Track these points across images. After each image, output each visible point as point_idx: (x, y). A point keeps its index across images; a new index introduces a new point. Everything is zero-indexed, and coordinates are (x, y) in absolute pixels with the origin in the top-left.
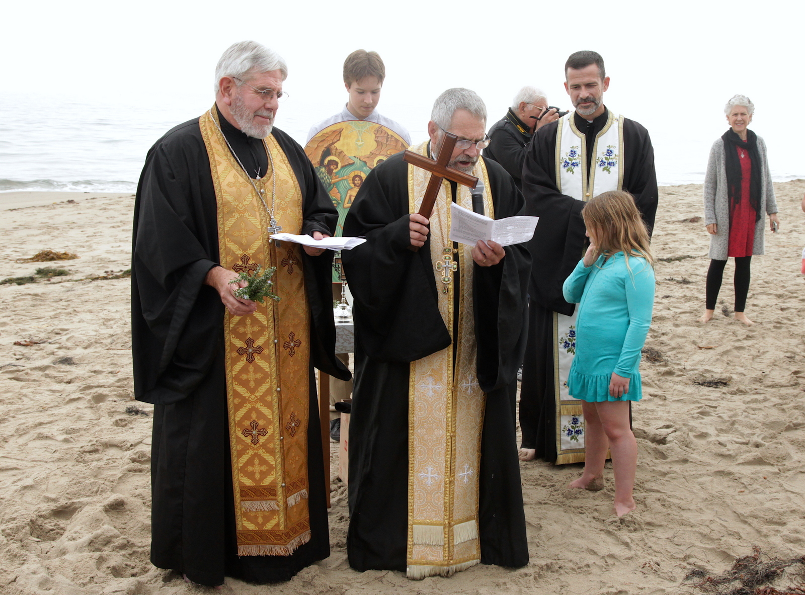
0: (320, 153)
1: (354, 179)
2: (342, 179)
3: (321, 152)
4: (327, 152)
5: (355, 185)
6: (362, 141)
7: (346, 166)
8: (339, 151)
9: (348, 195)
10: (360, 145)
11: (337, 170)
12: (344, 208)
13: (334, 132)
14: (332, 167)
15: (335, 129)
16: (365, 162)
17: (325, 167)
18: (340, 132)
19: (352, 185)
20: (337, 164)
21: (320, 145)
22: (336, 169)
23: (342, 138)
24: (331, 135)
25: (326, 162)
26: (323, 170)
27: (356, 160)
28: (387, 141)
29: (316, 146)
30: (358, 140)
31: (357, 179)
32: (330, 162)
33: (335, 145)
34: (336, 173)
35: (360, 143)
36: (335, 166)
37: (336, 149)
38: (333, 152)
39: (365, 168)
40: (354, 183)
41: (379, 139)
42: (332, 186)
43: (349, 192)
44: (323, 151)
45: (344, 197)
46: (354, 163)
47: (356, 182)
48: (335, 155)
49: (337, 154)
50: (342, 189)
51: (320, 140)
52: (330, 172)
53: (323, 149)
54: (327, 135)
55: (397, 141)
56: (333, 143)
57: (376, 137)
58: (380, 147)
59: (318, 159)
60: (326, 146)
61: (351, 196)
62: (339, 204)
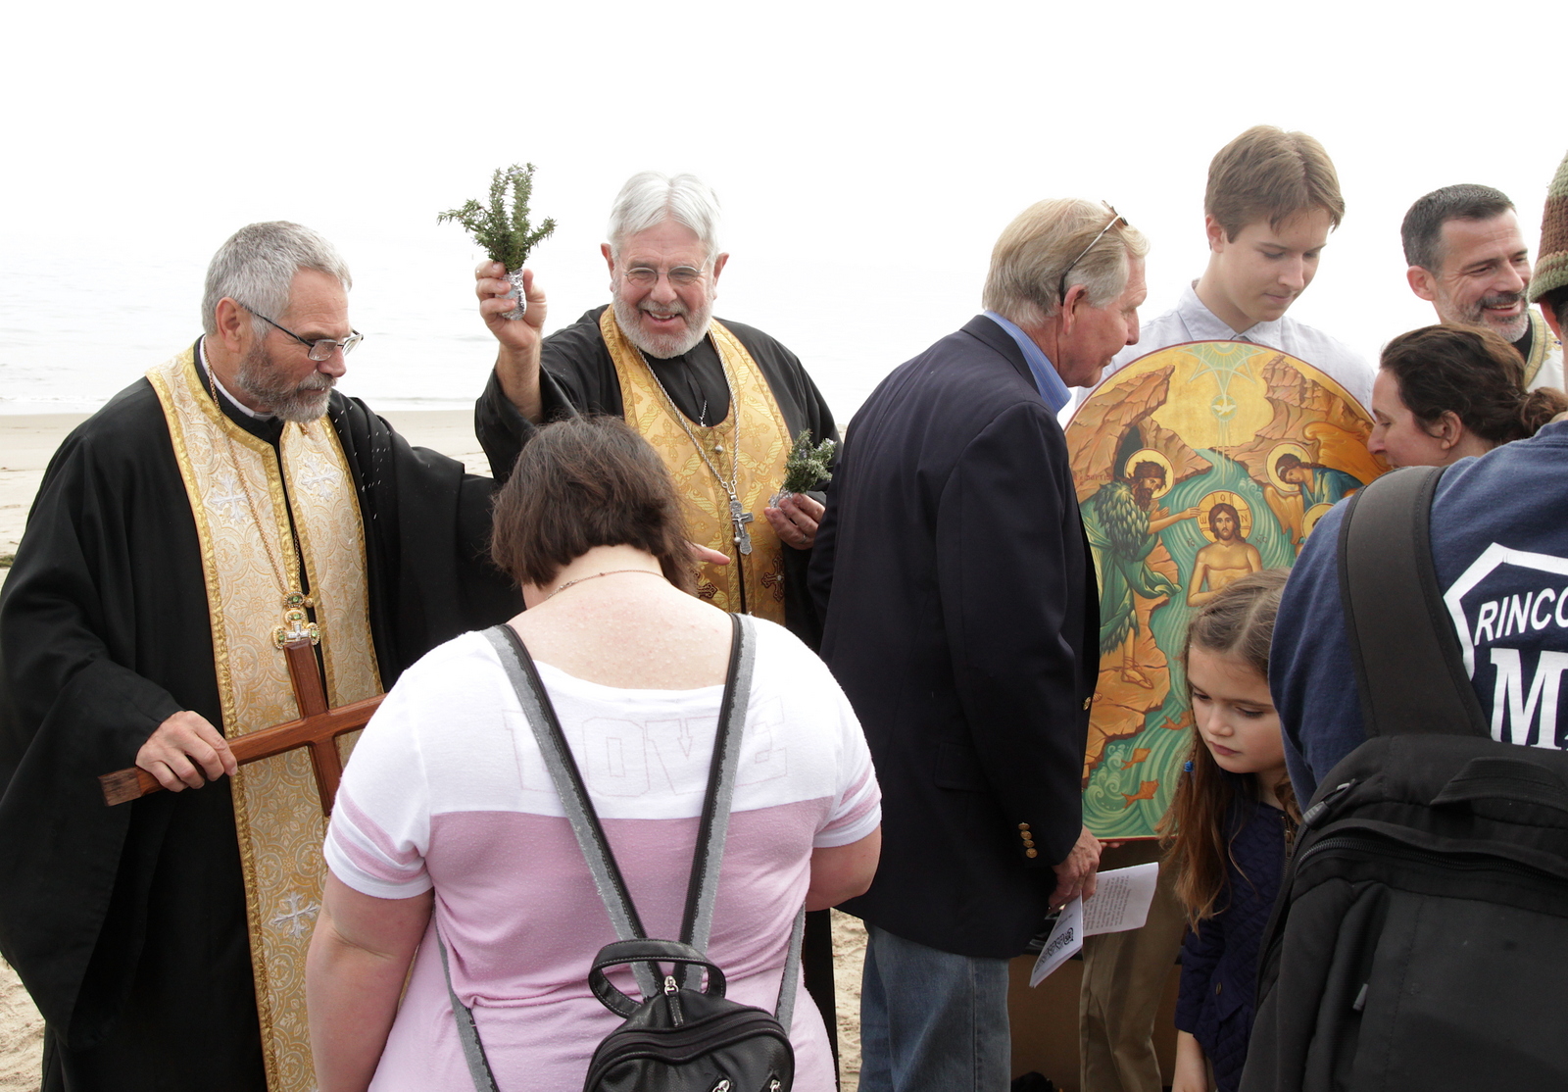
0: (1112, 442)
1: (1213, 520)
2: (1181, 519)
3: (1115, 441)
4: (1132, 440)
5: (1218, 535)
6: (1230, 403)
7: (1187, 477)
8: (1165, 434)
9: (1200, 565)
10: (1225, 415)
11: (1164, 491)
12: (1188, 604)
13: (1150, 377)
14: (1148, 483)
15: (1152, 369)
16: (1243, 465)
17: (1128, 482)
18: (1167, 379)
19: (1210, 536)
20: (1161, 472)
21: (1110, 417)
22: (1159, 487)
23: (1171, 396)
24: (1141, 388)
25: (1130, 468)
26: (1123, 492)
27: (1216, 460)
28: (1302, 400)
29: (1098, 422)
30: (1218, 401)
31: (1223, 515)
32: (1142, 467)
33: (1154, 416)
34: (1162, 501)
35: (1225, 408)
36: (1157, 481)
37: (1158, 429)
38: (1150, 437)
39: (1242, 483)
40: (1214, 529)
41: (1279, 394)
42: (1151, 540)
43: (1202, 555)
44: (1120, 438)
45: (1187, 572)
46: (1210, 469)
47: (1219, 525)
48: (1156, 448)
49: (1161, 444)
50: (1180, 549)
51: (1110, 403)
52: (1143, 498)
53: (1119, 430)
54: (1129, 389)
55: (1330, 397)
56: (1148, 412)
57: (1270, 388)
58: (1283, 417)
59: (1108, 461)
60: (1127, 419)
61: (1206, 569)
62: (1174, 592)
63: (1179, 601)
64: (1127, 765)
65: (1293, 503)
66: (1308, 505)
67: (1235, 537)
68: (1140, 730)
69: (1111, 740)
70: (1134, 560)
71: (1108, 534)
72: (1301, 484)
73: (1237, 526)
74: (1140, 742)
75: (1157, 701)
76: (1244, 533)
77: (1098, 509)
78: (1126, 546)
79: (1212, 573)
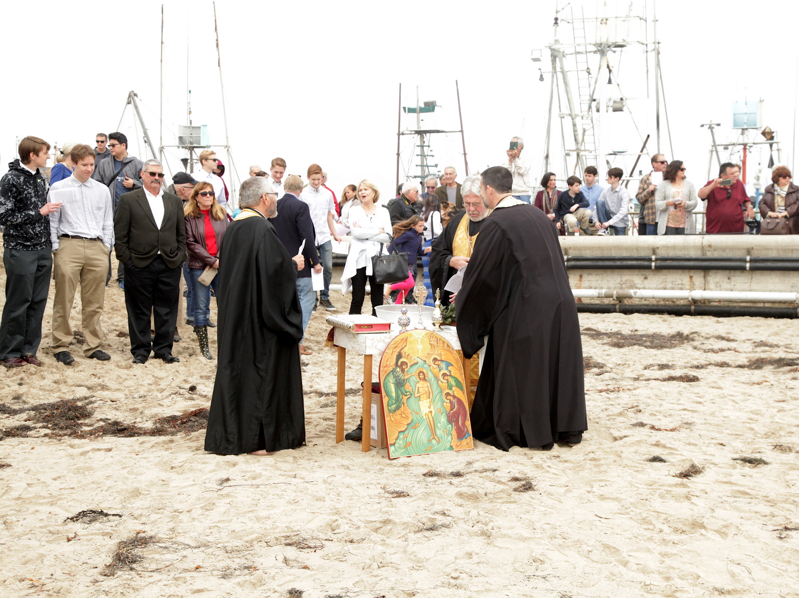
1: (419, 375)
2: (412, 376)
4: (399, 356)
6: (421, 345)
7: (413, 365)
8: (407, 354)
10: (420, 348)
11: (408, 368)
12: (415, 398)
13: (402, 339)
14: (404, 367)
15: (403, 337)
16: (425, 361)
17: (399, 367)
18: (406, 340)
19: (419, 379)
20: (407, 364)
22: (406, 368)
24: (401, 342)
25: (399, 363)
26: (398, 369)
27: (419, 360)
28: (437, 344)
30: (418, 345)
31: (421, 374)
32: (402, 363)
34: (407, 371)
36: (406, 366)
38: (403, 355)
40: (419, 378)
41: (432, 342)
42: (405, 381)
45: (414, 389)
46: (418, 362)
47: (421, 377)
50: (412, 384)
51: (394, 346)
52: (403, 371)
53: (396, 353)
54: (398, 343)
55: (444, 342)
56: (402, 349)
57: (430, 341)
58: (433, 348)
59: (394, 362)
60: (398, 351)
61: (418, 388)
62: (411, 394)
63: (413, 396)
64: (404, 438)
65: (437, 370)
66: (440, 370)
67: (424, 379)
68: (406, 429)
69: (400, 432)
70: (402, 387)
71: (396, 380)
72: (438, 365)
73: (425, 377)
74: (406, 432)
75: (409, 422)
76: (426, 378)
77: (393, 374)
78: (400, 383)
79: (420, 389)
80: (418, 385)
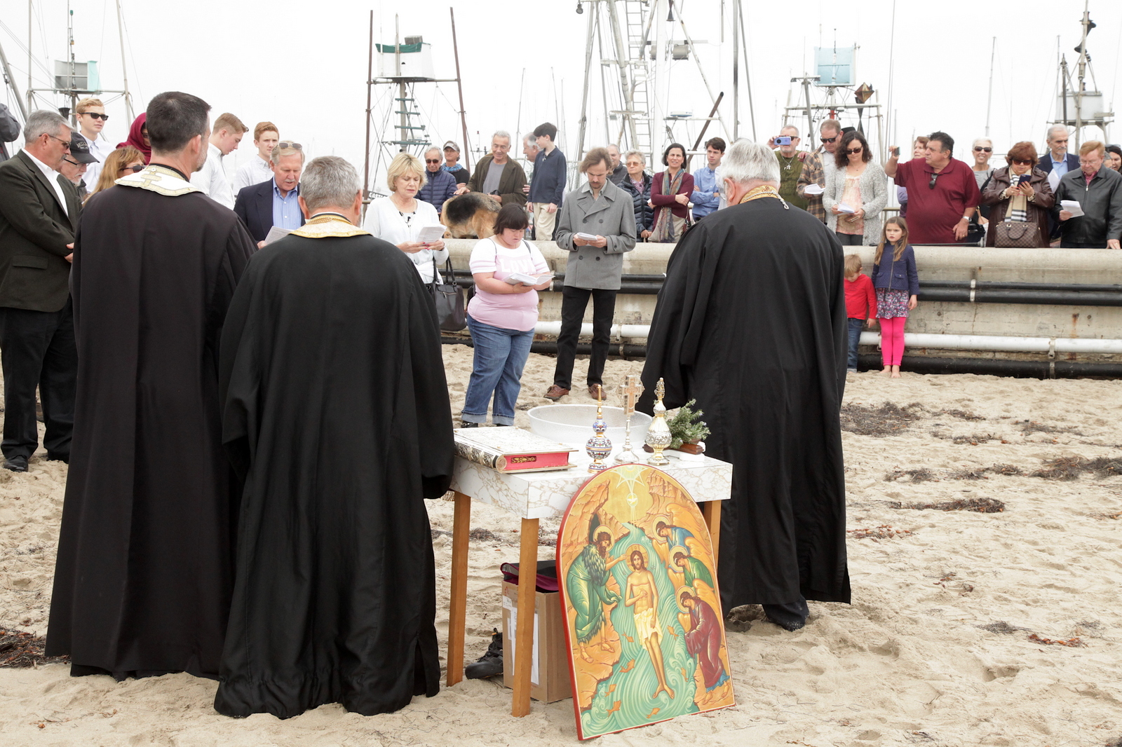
0: (587, 523)
1: (632, 559)
2: (619, 561)
3: (588, 522)
4: (595, 522)
5: (635, 568)
6: (635, 497)
7: (620, 539)
8: (609, 516)
9: (629, 584)
10: (632, 504)
11: (611, 547)
12: (626, 606)
13: (600, 486)
14: (604, 544)
15: (600, 482)
16: (642, 529)
17: (595, 544)
18: (607, 487)
19: (632, 568)
20: (609, 538)
21: (585, 510)
22: (609, 545)
23: (610, 496)
24: (597, 493)
25: (595, 537)
26: (593, 550)
27: (632, 528)
28: (664, 492)
29: (581, 514)
31: (636, 557)
32: (600, 535)
33: (604, 507)
35: (632, 500)
36: (608, 542)
37: (606, 514)
38: (603, 518)
39: (643, 539)
40: (633, 565)
41: (655, 491)
42: (607, 574)
43: (629, 579)
44: (590, 521)
45: (624, 588)
46: (629, 533)
47: (635, 562)
50: (620, 577)
51: (584, 502)
52: (602, 552)
53: (589, 516)
54: (592, 494)
55: (675, 489)
56: (600, 506)
57: (651, 488)
58: (656, 503)
59: (586, 534)
60: (592, 510)
61: (632, 586)
62: (619, 600)
63: (622, 606)
64: (607, 694)
65: (664, 547)
66: (670, 547)
67: (642, 568)
68: (611, 674)
69: (599, 682)
70: (601, 585)
71: (589, 573)
72: (667, 536)
73: (643, 562)
74: (612, 681)
75: (617, 659)
76: (646, 565)
77: (584, 560)
78: (597, 578)
79: (634, 588)
80: (632, 580)
